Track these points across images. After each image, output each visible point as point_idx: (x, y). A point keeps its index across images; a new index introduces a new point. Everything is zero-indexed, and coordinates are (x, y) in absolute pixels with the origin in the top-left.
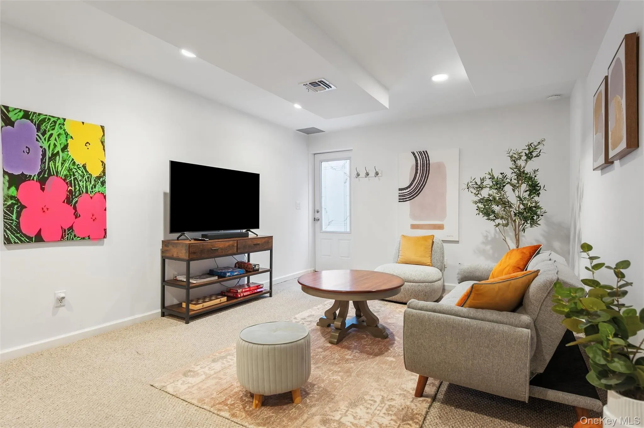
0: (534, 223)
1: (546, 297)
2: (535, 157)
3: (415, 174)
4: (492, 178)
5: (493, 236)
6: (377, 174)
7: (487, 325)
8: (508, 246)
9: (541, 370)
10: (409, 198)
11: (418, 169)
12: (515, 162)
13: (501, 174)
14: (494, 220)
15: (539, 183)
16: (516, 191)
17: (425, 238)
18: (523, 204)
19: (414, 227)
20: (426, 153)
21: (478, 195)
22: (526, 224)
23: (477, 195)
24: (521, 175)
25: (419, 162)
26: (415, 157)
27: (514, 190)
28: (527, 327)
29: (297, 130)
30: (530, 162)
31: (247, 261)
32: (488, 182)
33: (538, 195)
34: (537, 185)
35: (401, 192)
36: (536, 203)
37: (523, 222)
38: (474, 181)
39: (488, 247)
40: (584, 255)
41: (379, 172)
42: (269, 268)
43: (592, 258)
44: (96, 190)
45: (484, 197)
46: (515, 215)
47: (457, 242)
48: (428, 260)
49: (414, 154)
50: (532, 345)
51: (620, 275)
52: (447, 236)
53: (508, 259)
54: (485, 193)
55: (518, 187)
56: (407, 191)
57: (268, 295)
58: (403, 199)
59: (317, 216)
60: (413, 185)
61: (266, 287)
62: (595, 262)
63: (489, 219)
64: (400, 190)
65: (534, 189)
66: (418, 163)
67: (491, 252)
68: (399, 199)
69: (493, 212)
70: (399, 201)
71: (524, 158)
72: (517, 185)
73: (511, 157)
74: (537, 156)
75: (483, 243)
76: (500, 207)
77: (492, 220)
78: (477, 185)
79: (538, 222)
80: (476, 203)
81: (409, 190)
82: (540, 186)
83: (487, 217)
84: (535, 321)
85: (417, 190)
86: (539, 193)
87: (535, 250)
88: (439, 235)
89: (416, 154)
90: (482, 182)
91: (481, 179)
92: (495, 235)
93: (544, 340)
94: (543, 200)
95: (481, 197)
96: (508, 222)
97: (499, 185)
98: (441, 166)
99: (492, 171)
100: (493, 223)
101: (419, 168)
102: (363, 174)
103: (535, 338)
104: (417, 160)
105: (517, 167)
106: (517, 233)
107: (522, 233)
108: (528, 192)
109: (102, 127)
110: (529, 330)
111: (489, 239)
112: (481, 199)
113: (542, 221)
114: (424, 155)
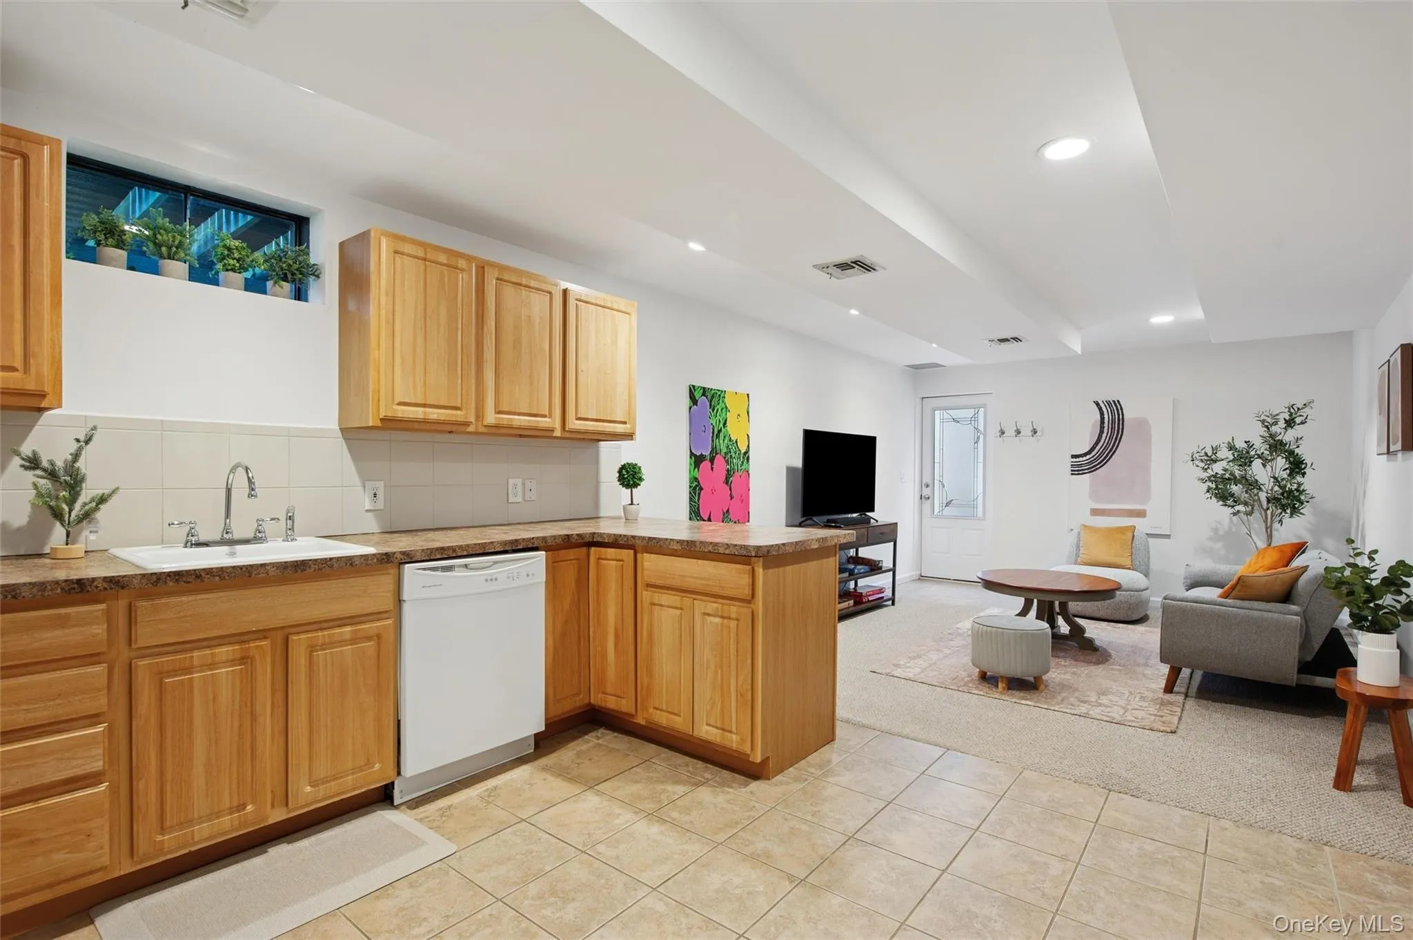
0: (1295, 511)
1: (1316, 589)
2: (1299, 424)
3: (1099, 434)
4: (1231, 447)
5: (1226, 527)
6: (1035, 432)
7: (1256, 613)
8: (1255, 543)
9: (1309, 658)
10: (1087, 469)
11: (1104, 427)
12: (1268, 429)
13: (1246, 442)
14: (1233, 507)
15: (1304, 460)
16: (1268, 467)
17: (1122, 530)
18: (1279, 486)
19: (1095, 512)
20: (1117, 404)
21: (1208, 470)
22: (1283, 514)
23: (1206, 469)
24: (1277, 446)
25: (1106, 416)
26: (1100, 409)
27: (1264, 466)
28: (1296, 614)
29: (907, 366)
30: (1290, 431)
31: (854, 555)
32: (1224, 453)
33: (1304, 474)
34: (1302, 462)
35: (1074, 460)
36: (1299, 484)
37: (1280, 511)
38: (1203, 451)
39: (1219, 546)
40: (1349, 546)
41: (1038, 430)
42: (891, 566)
43: (1354, 549)
44: (744, 467)
45: (1217, 473)
46: (1269, 501)
47: (1168, 536)
48: (1127, 562)
49: (1097, 404)
50: (1301, 631)
51: (1372, 559)
52: (1152, 527)
53: (1260, 558)
54: (1218, 468)
55: (1270, 461)
56: (1085, 458)
57: (890, 602)
58: (1077, 470)
59: (927, 492)
60: (1096, 450)
61: (888, 593)
62: (1356, 551)
63: (1226, 505)
64: (1073, 456)
65: (1297, 466)
66: (1104, 418)
67: (1223, 552)
68: (1072, 471)
69: (1232, 495)
70: (1072, 474)
71: (1282, 424)
72: (1270, 458)
73: (1263, 422)
74: (1302, 423)
75: (1211, 539)
76: (1239, 487)
77: (1229, 506)
78: (1208, 456)
79: (1301, 511)
80: (1203, 481)
81: (1088, 457)
82: (1306, 463)
83: (1223, 501)
84: (1304, 612)
85: (1102, 458)
86: (1305, 473)
87: (1300, 548)
88: (1142, 526)
89: (1102, 405)
90: (1215, 452)
91: (1212, 448)
92: (1230, 528)
93: (1312, 630)
94: (1308, 482)
95: (1212, 473)
96: (1253, 508)
97: (1244, 458)
98: (1143, 424)
99: (1233, 440)
100: (1230, 510)
101: (1106, 425)
102: (1010, 432)
103: (1305, 626)
104: (1102, 414)
105: (1272, 436)
106: (1269, 524)
107: (1276, 525)
108: (1288, 471)
109: (748, 395)
110: (1299, 618)
111: (1221, 532)
112: (1212, 476)
113: (1306, 509)
114: (1116, 407)
